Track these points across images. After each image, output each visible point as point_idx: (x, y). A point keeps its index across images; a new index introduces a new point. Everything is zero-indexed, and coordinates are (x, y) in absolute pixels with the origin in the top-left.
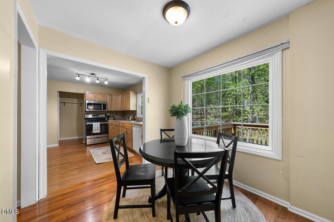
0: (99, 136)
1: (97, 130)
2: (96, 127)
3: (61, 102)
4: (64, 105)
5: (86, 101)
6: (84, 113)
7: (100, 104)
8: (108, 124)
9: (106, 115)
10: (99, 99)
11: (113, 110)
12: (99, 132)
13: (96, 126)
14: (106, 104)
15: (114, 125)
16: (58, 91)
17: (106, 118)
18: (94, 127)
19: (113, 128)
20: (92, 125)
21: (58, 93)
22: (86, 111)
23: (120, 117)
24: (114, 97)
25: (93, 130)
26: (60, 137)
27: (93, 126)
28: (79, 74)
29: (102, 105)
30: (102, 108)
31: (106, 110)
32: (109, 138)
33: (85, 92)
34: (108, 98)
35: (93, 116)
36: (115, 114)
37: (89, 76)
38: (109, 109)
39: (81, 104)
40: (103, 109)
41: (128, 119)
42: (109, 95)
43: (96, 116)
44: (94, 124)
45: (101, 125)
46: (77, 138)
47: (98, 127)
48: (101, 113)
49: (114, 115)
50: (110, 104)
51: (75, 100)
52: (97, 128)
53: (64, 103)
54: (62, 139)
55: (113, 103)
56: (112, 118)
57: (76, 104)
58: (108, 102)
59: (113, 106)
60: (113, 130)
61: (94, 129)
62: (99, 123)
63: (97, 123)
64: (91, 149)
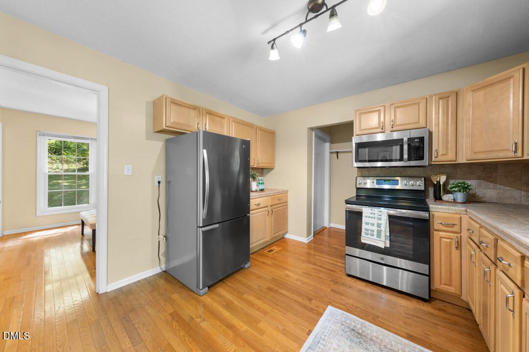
0: (388, 259)
1: (375, 237)
2: (373, 225)
7: (397, 143)
9: (428, 181)
11: (462, 160)
12: (383, 243)
13: (375, 221)
14: (423, 139)
15: (465, 233)
17: (431, 191)
18: (367, 224)
19: (459, 246)
20: (360, 214)
25: (363, 234)
26: (330, 221)
27: (364, 220)
29: (406, 145)
30: (406, 156)
31: (425, 162)
32: (431, 283)
34: (438, 113)
36: (479, 178)
38: (440, 158)
40: (409, 159)
42: (444, 97)
44: (366, 211)
45: (391, 218)
47: (379, 225)
49: (469, 182)
50: (446, 134)
52: (375, 228)
54: (332, 225)
56: (460, 196)
58: (434, 130)
61: (367, 230)
63: (376, 210)
64: (334, 308)
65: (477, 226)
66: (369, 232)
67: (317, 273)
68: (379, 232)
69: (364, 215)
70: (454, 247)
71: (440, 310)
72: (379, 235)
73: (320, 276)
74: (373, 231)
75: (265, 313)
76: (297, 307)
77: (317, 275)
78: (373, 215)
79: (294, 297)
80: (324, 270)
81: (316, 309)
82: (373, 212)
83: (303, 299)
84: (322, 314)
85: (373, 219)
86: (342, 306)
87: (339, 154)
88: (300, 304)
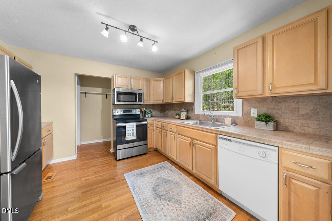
0: (135, 144)
1: (132, 136)
2: (131, 130)
3: (81, 93)
4: (86, 97)
5: (114, 89)
6: (112, 107)
7: (135, 94)
8: (146, 125)
9: (141, 111)
10: (132, 85)
11: (151, 103)
12: (135, 138)
14: (142, 94)
15: (155, 127)
16: (76, 75)
17: (141, 114)
18: (128, 131)
20: (125, 127)
21: (77, 77)
22: (114, 104)
23: (158, 113)
24: (153, 83)
25: (126, 136)
26: (81, 141)
27: (127, 129)
28: (107, 25)
29: (137, 96)
30: (137, 100)
31: (142, 103)
32: (147, 147)
33: (113, 77)
34: (145, 85)
35: (124, 112)
37: (125, 31)
38: (146, 102)
39: (107, 94)
40: (138, 102)
41: (177, 117)
42: (147, 80)
43: (128, 112)
44: (128, 125)
45: (137, 126)
46: (101, 141)
47: (133, 130)
48: (135, 106)
49: (151, 110)
50: (147, 94)
51: (99, 90)
52: (131, 132)
53: (86, 93)
54: (83, 143)
55: (152, 92)
56: (150, 115)
57: (101, 96)
58: (144, 91)
59: (152, 97)
60: (152, 133)
61: (128, 134)
62: (135, 124)
63: (132, 124)
64: (126, 174)
65: (161, 123)
66: (129, 134)
67: (103, 168)
68: (133, 133)
69: (127, 127)
70: (152, 131)
71: (151, 154)
72: (133, 135)
73: (106, 168)
74: (131, 133)
75: (99, 201)
76: (111, 185)
77: (103, 169)
78: (130, 126)
79: (105, 183)
80: (105, 165)
81: (120, 179)
82: (130, 125)
83: (110, 181)
84: (125, 178)
85: (131, 128)
86: (128, 171)
87: (87, 94)
88: (112, 183)
